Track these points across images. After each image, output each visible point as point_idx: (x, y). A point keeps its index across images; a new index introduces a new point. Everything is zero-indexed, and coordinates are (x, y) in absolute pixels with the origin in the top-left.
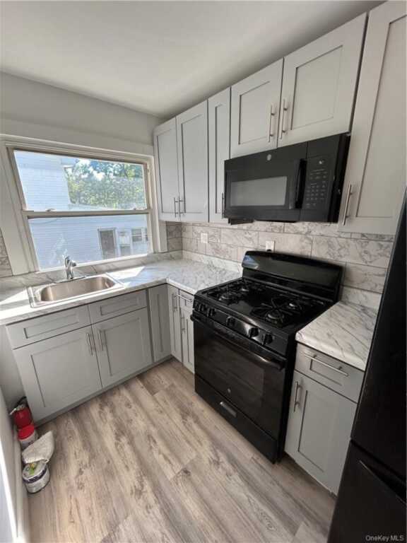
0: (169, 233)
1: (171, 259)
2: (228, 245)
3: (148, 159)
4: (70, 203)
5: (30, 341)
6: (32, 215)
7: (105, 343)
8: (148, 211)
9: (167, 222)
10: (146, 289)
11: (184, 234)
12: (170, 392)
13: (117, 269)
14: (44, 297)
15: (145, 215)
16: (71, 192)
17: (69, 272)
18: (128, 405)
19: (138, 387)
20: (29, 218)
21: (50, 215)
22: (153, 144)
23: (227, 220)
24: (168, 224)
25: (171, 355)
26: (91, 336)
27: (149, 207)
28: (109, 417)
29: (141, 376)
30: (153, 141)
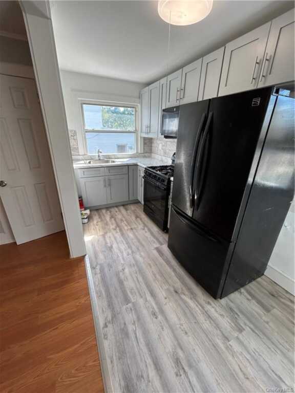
0: (145, 144)
1: (145, 157)
2: (169, 150)
3: (137, 106)
4: (102, 126)
5: (85, 176)
6: (87, 131)
7: (110, 185)
8: (135, 132)
9: (144, 138)
10: (128, 166)
11: (153, 145)
12: (134, 212)
13: (118, 158)
14: (90, 163)
15: (134, 134)
16: (103, 120)
17: (99, 156)
18: (117, 212)
19: (122, 208)
20: (86, 132)
21: (93, 131)
22: (140, 98)
23: (163, 136)
24: (145, 139)
25: (137, 200)
26: (105, 180)
27: (136, 130)
28: (109, 214)
29: (123, 205)
30: (140, 97)
